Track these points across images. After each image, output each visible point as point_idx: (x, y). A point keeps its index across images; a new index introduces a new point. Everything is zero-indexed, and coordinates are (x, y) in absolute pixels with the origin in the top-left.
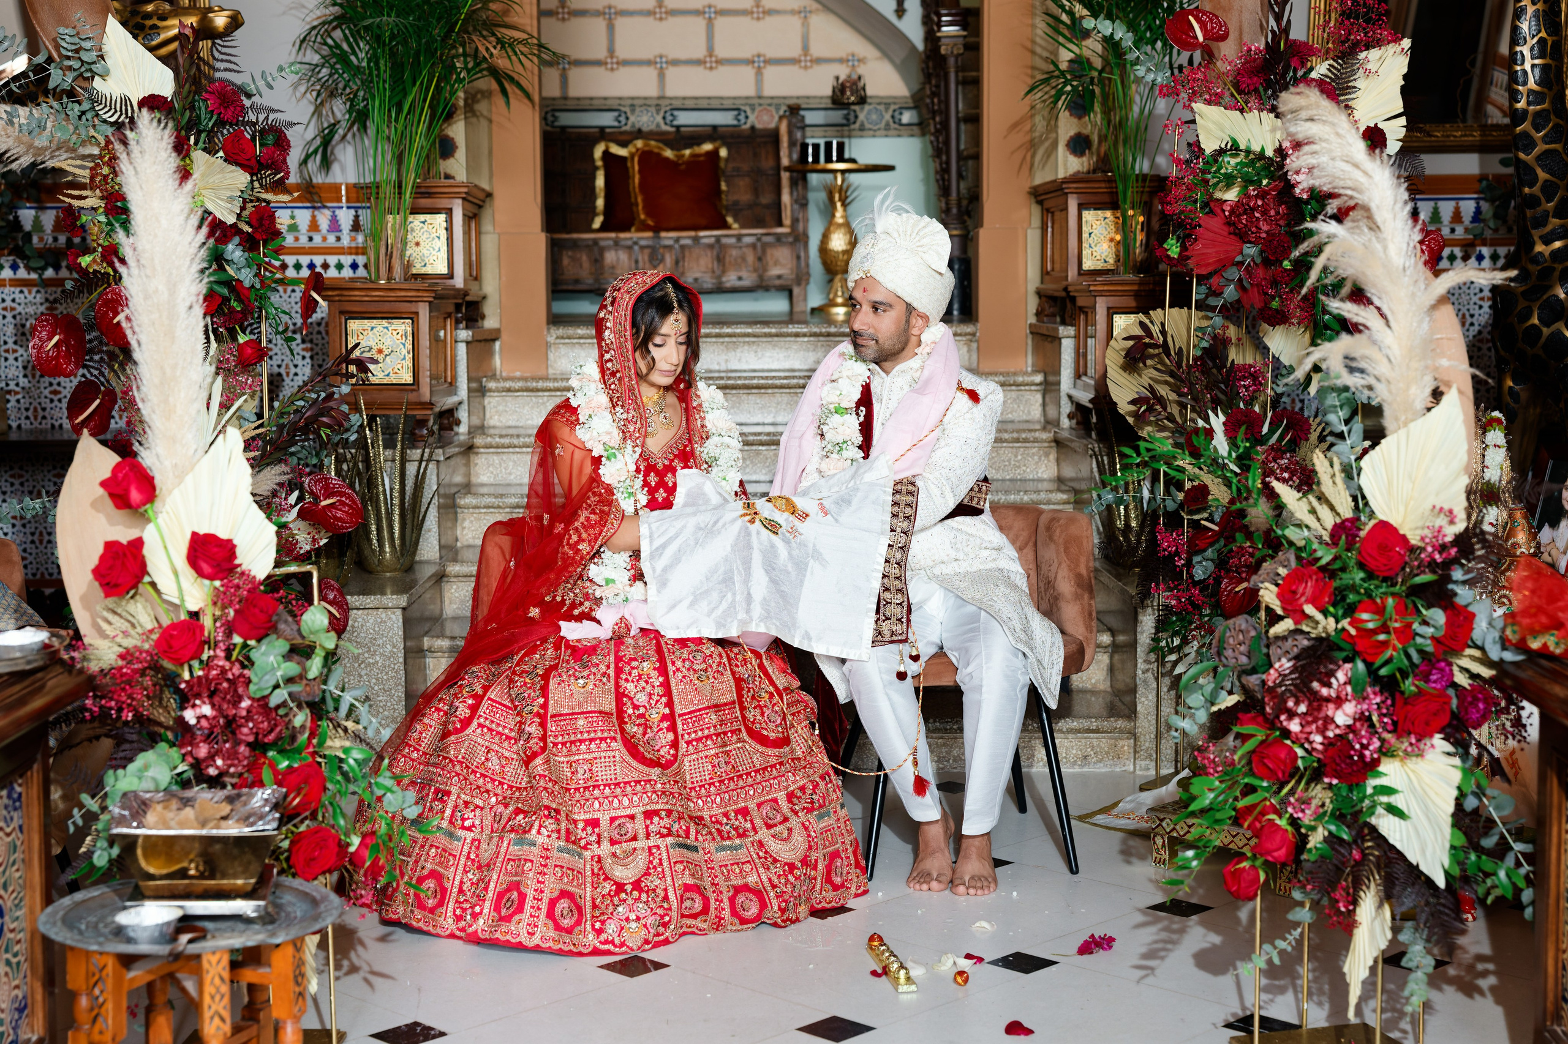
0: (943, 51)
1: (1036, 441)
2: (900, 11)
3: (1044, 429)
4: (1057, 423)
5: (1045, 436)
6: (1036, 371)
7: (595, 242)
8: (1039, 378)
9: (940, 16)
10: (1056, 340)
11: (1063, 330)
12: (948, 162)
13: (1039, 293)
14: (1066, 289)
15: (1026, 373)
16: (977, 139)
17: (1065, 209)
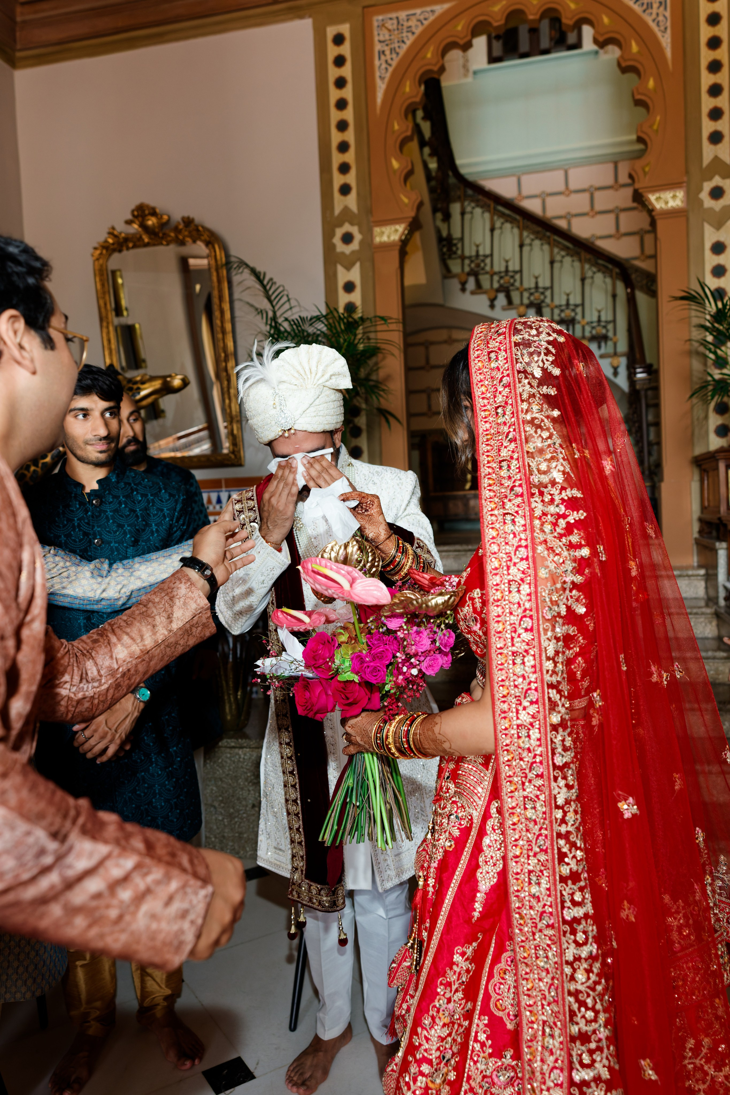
0: (638, 387)
1: (703, 614)
2: (616, 374)
3: (707, 606)
4: (717, 603)
5: (708, 611)
6: (700, 567)
7: (465, 496)
8: (702, 572)
9: (635, 369)
10: (714, 551)
11: (718, 544)
12: (642, 447)
13: (701, 520)
14: (720, 519)
15: (693, 568)
16: (659, 434)
17: (717, 469)
